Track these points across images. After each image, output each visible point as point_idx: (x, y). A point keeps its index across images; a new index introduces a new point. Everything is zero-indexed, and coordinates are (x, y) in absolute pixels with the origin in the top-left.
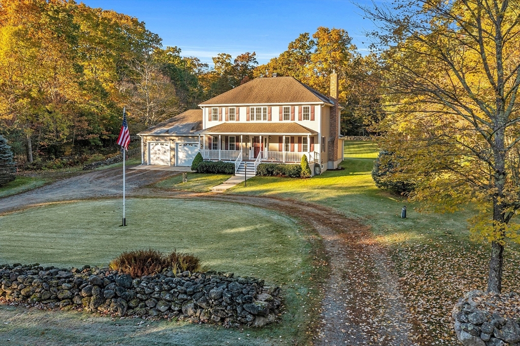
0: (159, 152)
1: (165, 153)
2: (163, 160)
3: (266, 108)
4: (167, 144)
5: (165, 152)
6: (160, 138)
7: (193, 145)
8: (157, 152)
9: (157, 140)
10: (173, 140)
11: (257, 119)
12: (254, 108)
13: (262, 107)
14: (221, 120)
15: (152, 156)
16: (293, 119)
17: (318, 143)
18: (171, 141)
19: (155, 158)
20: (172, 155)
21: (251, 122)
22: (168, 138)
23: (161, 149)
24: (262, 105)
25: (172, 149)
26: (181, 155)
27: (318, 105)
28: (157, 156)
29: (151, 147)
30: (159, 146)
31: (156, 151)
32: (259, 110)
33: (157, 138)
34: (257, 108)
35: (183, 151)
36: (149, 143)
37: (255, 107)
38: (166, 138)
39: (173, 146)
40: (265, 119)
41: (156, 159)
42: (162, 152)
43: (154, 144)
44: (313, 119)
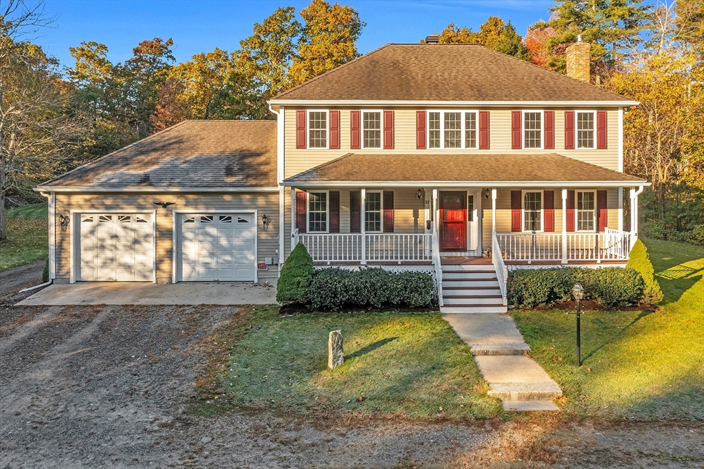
0: (114, 242)
1: (137, 246)
2: (128, 267)
3: (474, 115)
4: (141, 217)
5: (136, 242)
6: (119, 201)
7: (235, 219)
8: (109, 242)
9: (108, 207)
10: (165, 205)
11: (449, 144)
12: (438, 115)
13: (463, 112)
14: (336, 145)
15: (86, 256)
16: (550, 144)
17: (617, 207)
18: (162, 211)
19: (98, 262)
20: (162, 252)
21: (429, 151)
22: (150, 199)
23: (120, 232)
24: (465, 108)
25: (162, 234)
26: (193, 249)
27: (615, 108)
28: (109, 254)
29: (85, 227)
30: (114, 225)
31: (103, 240)
32: (452, 120)
33: (108, 202)
34: (446, 115)
35: (201, 238)
36: (77, 216)
37: (442, 112)
38: (141, 201)
39: (168, 223)
40: (470, 143)
41: (104, 265)
42: (123, 242)
43: (96, 218)
44: (603, 145)
